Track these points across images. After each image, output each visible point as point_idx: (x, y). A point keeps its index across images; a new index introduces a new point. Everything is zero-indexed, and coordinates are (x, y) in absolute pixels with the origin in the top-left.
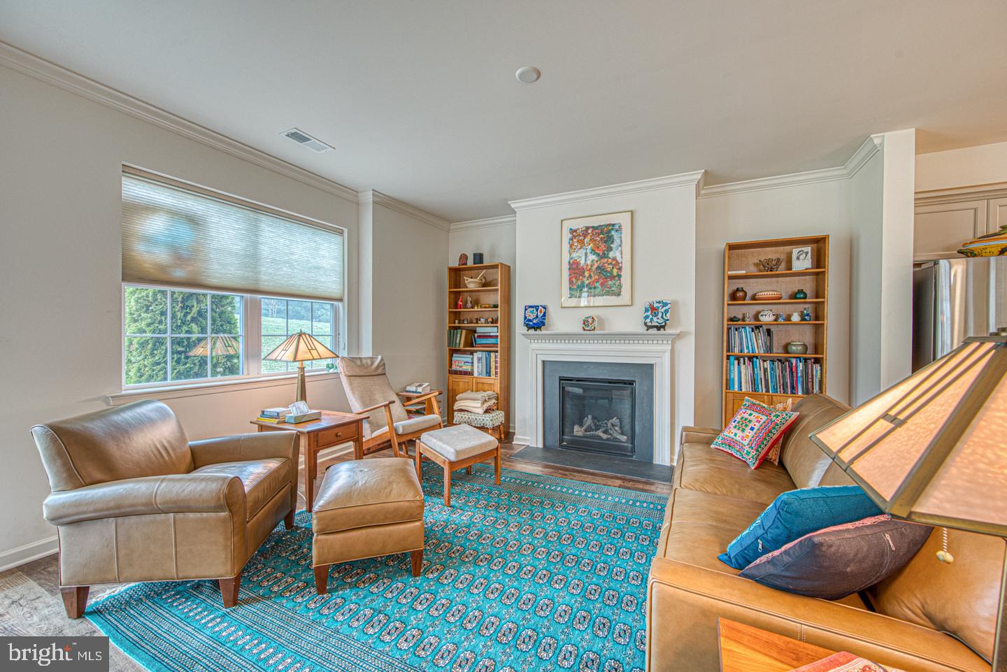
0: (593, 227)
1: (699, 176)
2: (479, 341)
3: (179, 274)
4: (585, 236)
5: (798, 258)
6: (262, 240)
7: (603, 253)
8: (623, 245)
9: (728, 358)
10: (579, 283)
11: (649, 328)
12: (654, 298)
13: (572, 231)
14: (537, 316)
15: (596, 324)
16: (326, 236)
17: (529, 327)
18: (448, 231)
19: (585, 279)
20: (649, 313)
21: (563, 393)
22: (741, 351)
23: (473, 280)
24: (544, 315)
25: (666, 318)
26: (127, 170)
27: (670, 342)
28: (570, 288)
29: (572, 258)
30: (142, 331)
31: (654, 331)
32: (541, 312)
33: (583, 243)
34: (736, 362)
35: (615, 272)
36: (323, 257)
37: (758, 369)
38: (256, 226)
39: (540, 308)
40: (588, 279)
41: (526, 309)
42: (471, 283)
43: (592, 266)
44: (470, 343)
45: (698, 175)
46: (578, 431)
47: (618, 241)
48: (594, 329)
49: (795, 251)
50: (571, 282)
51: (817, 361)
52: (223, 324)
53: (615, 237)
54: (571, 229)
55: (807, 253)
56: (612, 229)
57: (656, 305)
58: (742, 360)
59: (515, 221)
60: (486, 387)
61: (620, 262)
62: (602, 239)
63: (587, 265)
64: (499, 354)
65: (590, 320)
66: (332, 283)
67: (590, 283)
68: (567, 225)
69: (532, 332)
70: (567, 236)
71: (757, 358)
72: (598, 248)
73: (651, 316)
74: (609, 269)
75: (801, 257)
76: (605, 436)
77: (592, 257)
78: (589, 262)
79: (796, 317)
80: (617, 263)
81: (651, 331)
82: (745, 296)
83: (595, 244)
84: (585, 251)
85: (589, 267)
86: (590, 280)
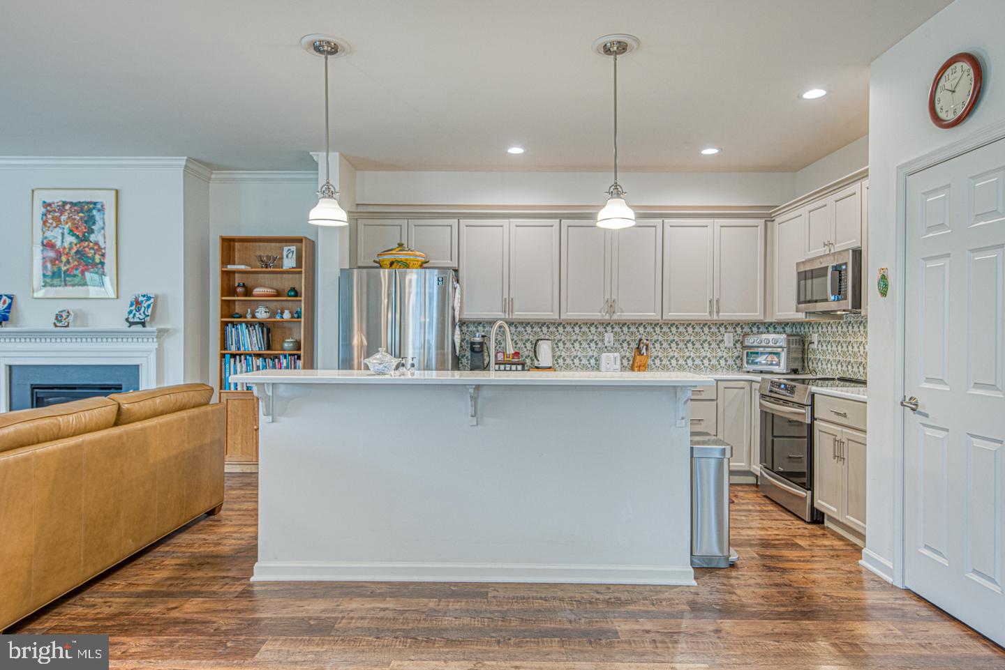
0: (71, 203)
4: (62, 213)
5: (287, 257)
7: (84, 236)
8: (106, 228)
9: (223, 356)
10: (55, 269)
11: (131, 324)
12: (139, 291)
13: (46, 205)
14: (1, 309)
15: (71, 318)
19: (62, 265)
20: (133, 308)
21: (37, 402)
24: (9, 307)
25: (147, 314)
27: (155, 340)
28: (44, 274)
29: (46, 237)
31: (139, 328)
32: (5, 302)
33: (60, 221)
34: (232, 360)
35: (97, 257)
37: (251, 367)
39: (5, 298)
40: (65, 265)
43: (70, 249)
45: (184, 161)
47: (101, 223)
48: (68, 326)
49: (286, 249)
50: (45, 267)
51: (299, 357)
53: (97, 218)
54: (44, 202)
55: (293, 252)
56: (94, 208)
57: (141, 299)
58: (238, 357)
61: (103, 247)
62: (81, 218)
63: (64, 248)
65: (64, 315)
67: (68, 270)
68: (40, 197)
70: (39, 210)
71: (250, 355)
72: (77, 228)
73: (134, 312)
74: (90, 255)
75: (290, 255)
77: (70, 239)
78: (66, 245)
79: (287, 315)
80: (100, 248)
81: (134, 328)
82: (248, 292)
83: (73, 224)
84: (61, 231)
85: (67, 250)
86: (68, 266)
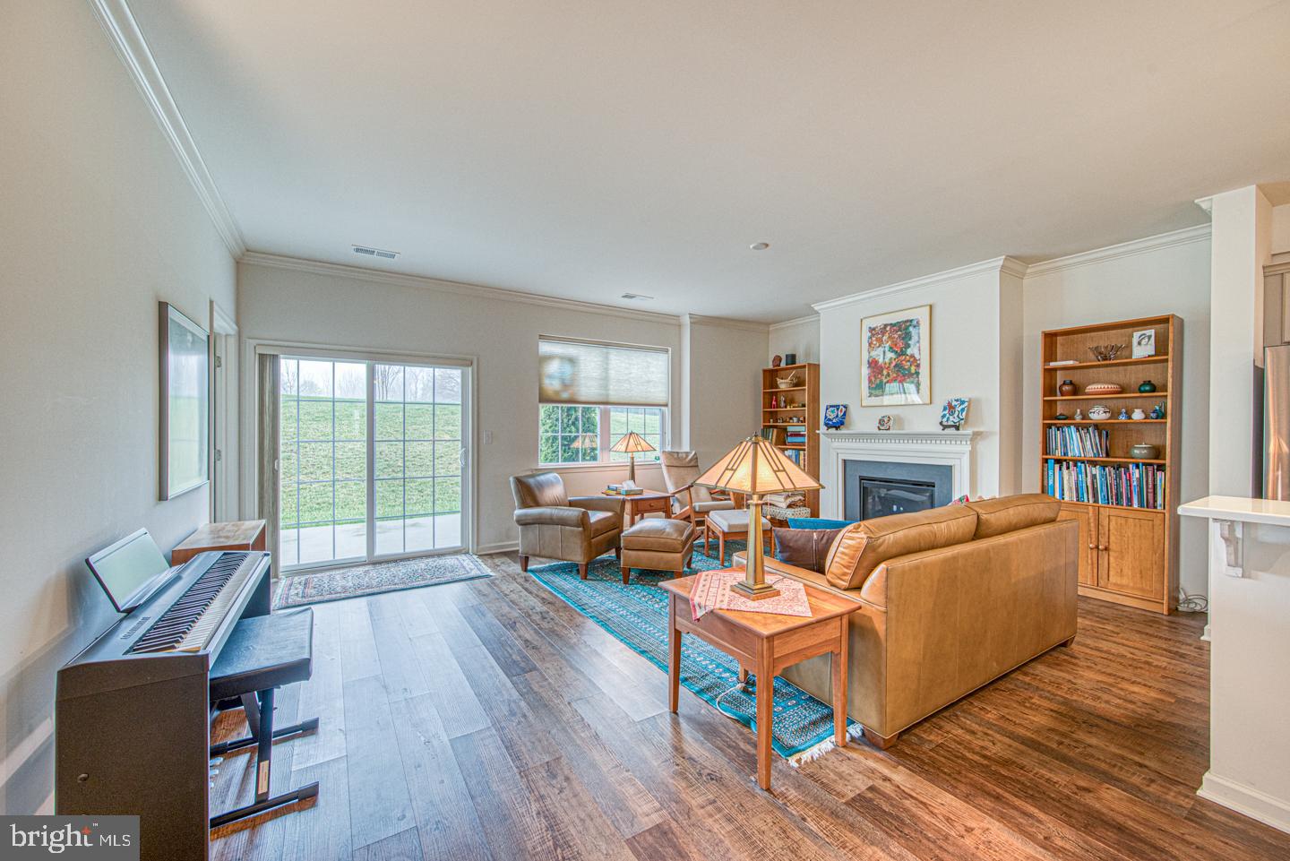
0: (891, 324)
1: (1002, 262)
2: (790, 439)
3: (565, 396)
4: (883, 334)
5: (1139, 343)
6: (611, 366)
7: (901, 350)
8: (921, 341)
9: (1046, 461)
10: (878, 381)
11: (945, 427)
12: (952, 397)
13: (872, 330)
14: (837, 416)
15: (891, 422)
16: (655, 355)
17: (831, 426)
18: (768, 333)
19: (883, 378)
20: (947, 412)
21: (865, 492)
22: (1065, 454)
23: (785, 380)
24: (845, 414)
25: (961, 417)
26: (541, 337)
27: (969, 443)
28: (869, 387)
29: (871, 356)
30: (547, 431)
31: (952, 431)
32: (842, 411)
33: (882, 341)
34: (1057, 466)
35: (913, 369)
36: (653, 372)
37: (1084, 475)
38: (607, 358)
39: (842, 407)
40: (886, 378)
41: (827, 409)
42: (783, 385)
43: (890, 364)
44: (781, 442)
47: (917, 338)
48: (889, 429)
50: (870, 381)
51: (1161, 467)
52: (589, 427)
53: (913, 334)
54: (870, 328)
56: (910, 325)
57: (954, 403)
58: (1064, 463)
59: (819, 320)
61: (918, 358)
62: (899, 336)
63: (886, 363)
64: (806, 452)
65: (886, 420)
66: (660, 392)
67: (888, 381)
68: (867, 324)
69: (833, 431)
70: (865, 335)
71: (1083, 462)
72: (896, 345)
73: (948, 415)
74: (907, 367)
77: (890, 355)
78: (887, 360)
79: (1138, 415)
80: (915, 360)
81: (948, 431)
82: (1076, 390)
83: (892, 342)
84: (882, 350)
85: (888, 365)
86: (888, 379)
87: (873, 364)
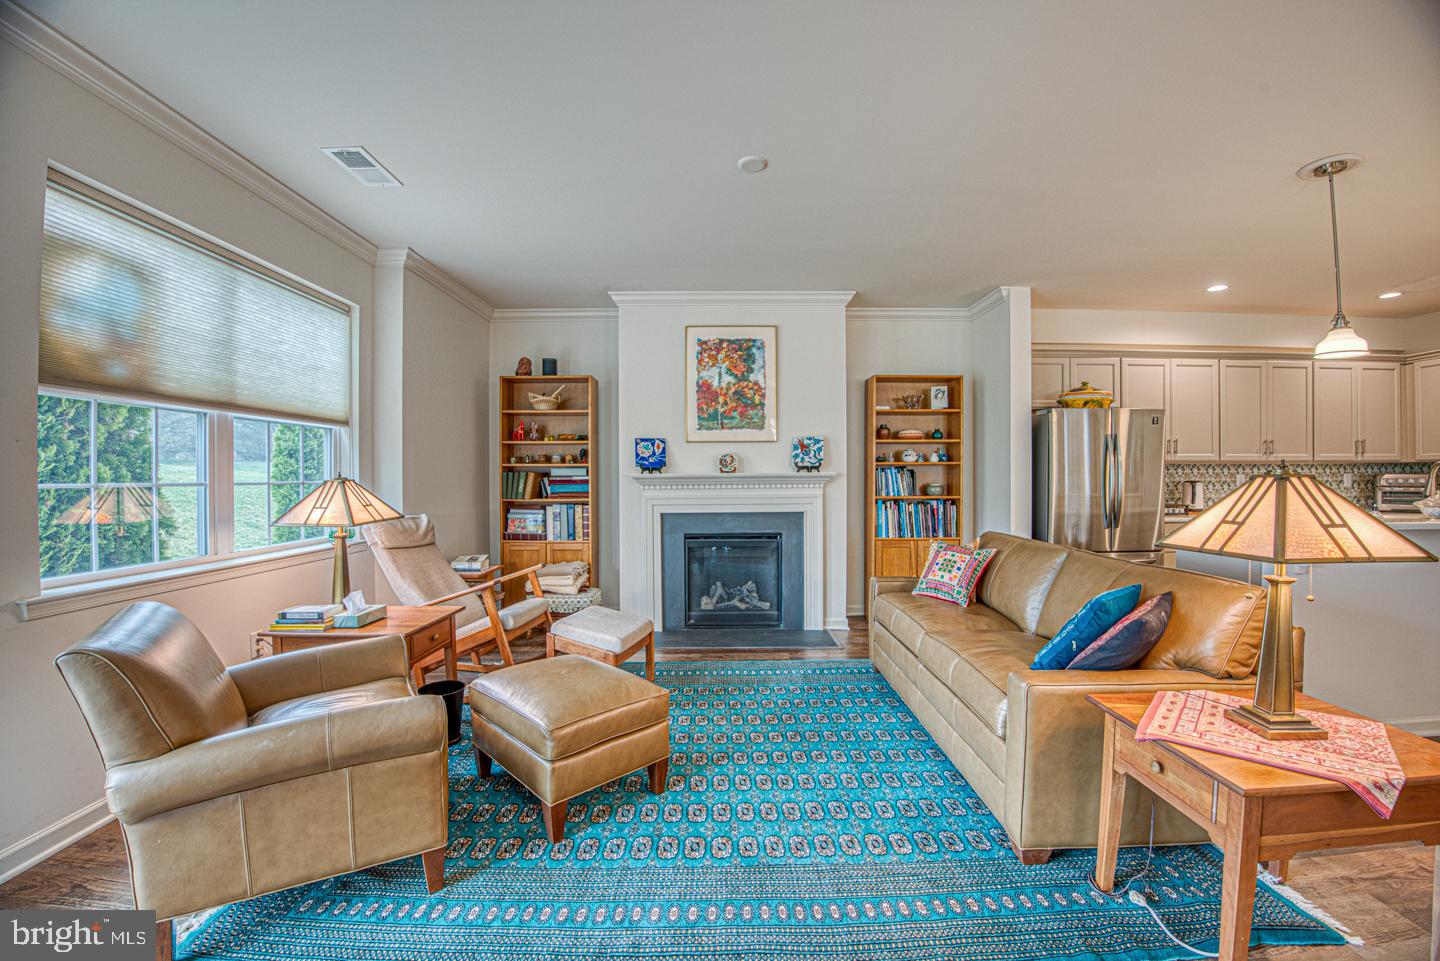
0: (728, 341)
1: (850, 298)
2: (555, 489)
4: (718, 351)
5: (936, 397)
6: (239, 316)
7: (743, 375)
8: (766, 367)
10: (711, 410)
11: (800, 468)
12: (804, 433)
13: (701, 343)
14: (654, 454)
15: (736, 464)
16: (324, 313)
17: (644, 468)
18: (490, 320)
19: (719, 406)
20: (799, 451)
21: (690, 555)
22: (888, 494)
23: (545, 398)
24: (664, 451)
25: (819, 457)
27: (822, 485)
28: (699, 417)
29: (701, 378)
31: (804, 473)
32: (658, 447)
33: (717, 359)
34: (883, 506)
35: (757, 398)
36: (324, 350)
37: (904, 513)
39: (657, 442)
40: (722, 406)
41: (637, 444)
42: (540, 403)
43: (727, 390)
44: (539, 493)
45: (849, 296)
46: (707, 604)
47: (761, 362)
48: (734, 471)
49: (934, 389)
50: (700, 409)
51: (954, 502)
53: (757, 357)
54: (699, 340)
55: (944, 392)
56: (753, 346)
57: (806, 442)
58: (888, 503)
59: (617, 317)
60: (569, 556)
61: (762, 387)
62: (740, 357)
63: (722, 388)
65: (729, 459)
66: (335, 394)
67: (725, 412)
68: (695, 335)
69: (646, 474)
70: (694, 349)
71: (902, 501)
72: (735, 367)
73: (801, 455)
74: (749, 396)
75: (940, 395)
76: (743, 606)
77: (727, 379)
78: (724, 385)
79: (934, 458)
80: (760, 388)
81: (801, 473)
83: (731, 362)
84: (718, 370)
85: (725, 391)
86: (726, 408)
87: (705, 390)
